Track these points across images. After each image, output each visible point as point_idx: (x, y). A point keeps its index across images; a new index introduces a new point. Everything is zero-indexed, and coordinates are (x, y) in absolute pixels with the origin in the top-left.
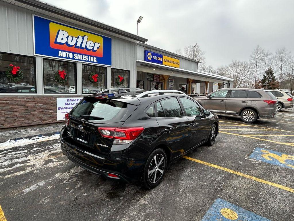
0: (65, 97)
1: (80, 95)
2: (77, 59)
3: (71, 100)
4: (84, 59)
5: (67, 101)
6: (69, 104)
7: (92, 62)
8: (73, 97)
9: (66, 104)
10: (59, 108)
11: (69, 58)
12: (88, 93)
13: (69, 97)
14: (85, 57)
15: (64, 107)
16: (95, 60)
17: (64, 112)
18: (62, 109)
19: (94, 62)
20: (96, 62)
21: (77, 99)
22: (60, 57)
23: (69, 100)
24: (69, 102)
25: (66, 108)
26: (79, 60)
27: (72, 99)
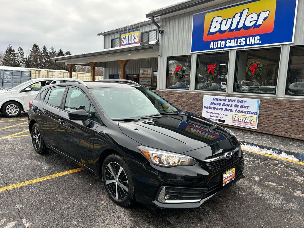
0: (212, 95)
1: (229, 94)
2: (229, 47)
3: (217, 99)
4: (240, 43)
5: (213, 100)
6: (215, 104)
7: (252, 45)
8: (220, 96)
9: (212, 103)
10: (205, 106)
11: (221, 48)
12: (247, 91)
13: (216, 95)
14: (240, 41)
15: (210, 107)
16: (257, 40)
17: (209, 112)
18: (207, 108)
19: (255, 44)
20: (259, 44)
21: (225, 99)
22: (212, 49)
23: (215, 98)
24: (215, 102)
25: (211, 108)
26: (232, 47)
27: (219, 97)
